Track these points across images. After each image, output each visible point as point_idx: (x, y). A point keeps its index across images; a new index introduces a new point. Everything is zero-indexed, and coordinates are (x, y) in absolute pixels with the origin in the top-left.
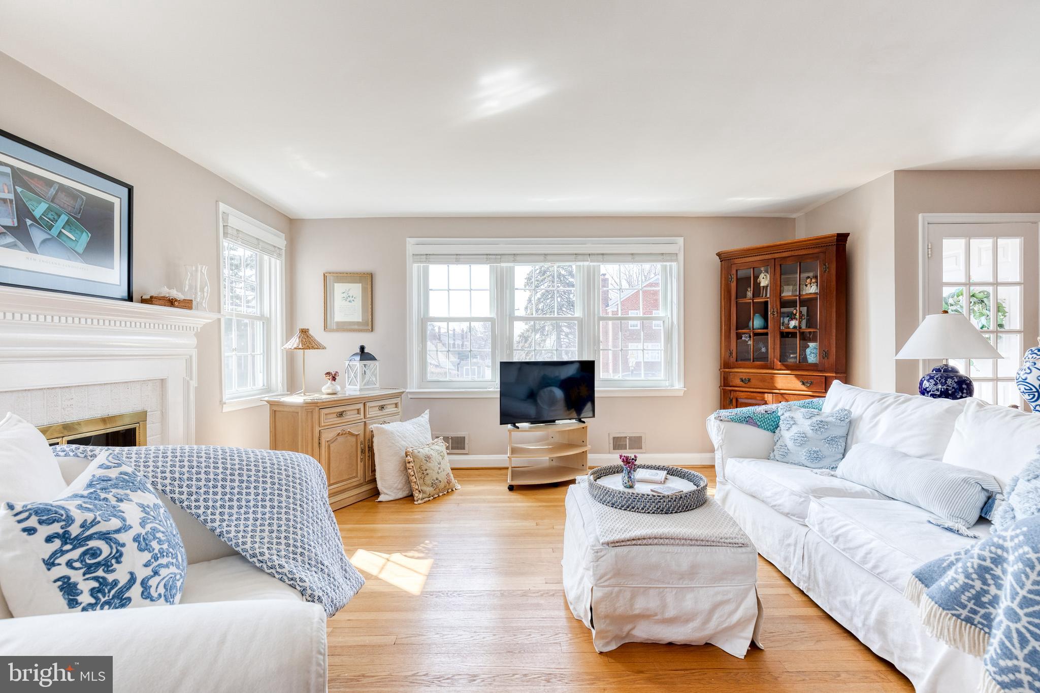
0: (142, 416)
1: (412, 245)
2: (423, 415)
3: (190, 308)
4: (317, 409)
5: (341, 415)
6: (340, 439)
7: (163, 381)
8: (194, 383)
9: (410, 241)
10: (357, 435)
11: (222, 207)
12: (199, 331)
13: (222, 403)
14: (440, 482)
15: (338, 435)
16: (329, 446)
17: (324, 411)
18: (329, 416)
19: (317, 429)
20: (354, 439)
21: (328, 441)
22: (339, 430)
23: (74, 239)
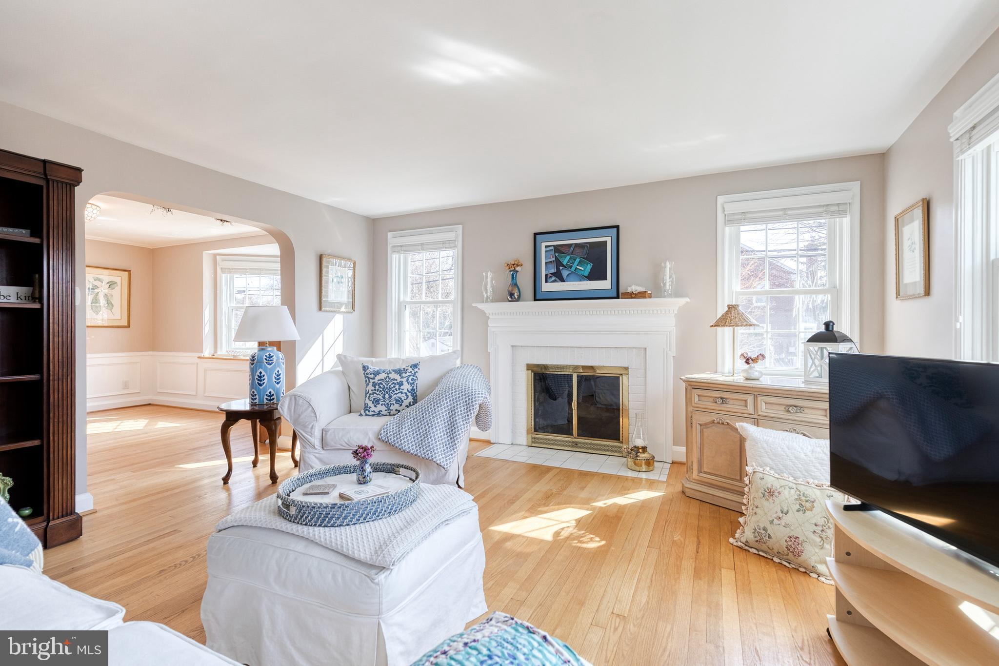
6: (717, 428)
7: (646, 348)
11: (721, 198)
12: (676, 312)
14: (770, 537)
15: (713, 422)
16: (702, 432)
18: (703, 398)
21: (700, 424)
22: (714, 417)
23: (583, 269)
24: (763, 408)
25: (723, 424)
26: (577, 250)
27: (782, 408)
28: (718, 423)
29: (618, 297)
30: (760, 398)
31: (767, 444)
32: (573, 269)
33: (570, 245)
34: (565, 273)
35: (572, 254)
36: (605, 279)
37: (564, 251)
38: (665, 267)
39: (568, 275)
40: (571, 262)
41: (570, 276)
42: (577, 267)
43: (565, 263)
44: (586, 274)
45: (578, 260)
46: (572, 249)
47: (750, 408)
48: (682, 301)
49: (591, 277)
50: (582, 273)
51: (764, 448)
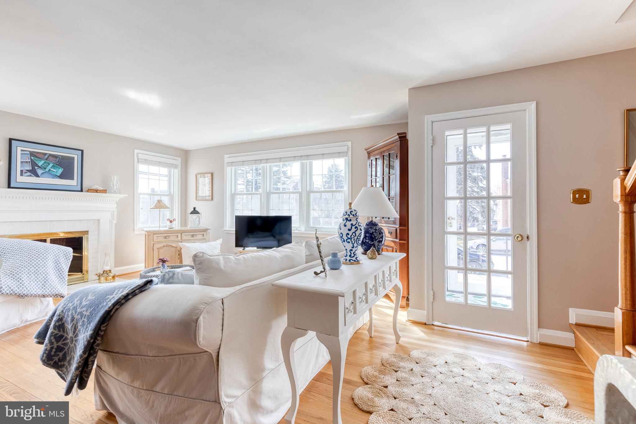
0: (86, 232)
1: (227, 158)
2: (217, 241)
3: (106, 193)
4: (152, 234)
5: (165, 237)
6: (165, 248)
7: (99, 220)
8: (115, 222)
9: (226, 156)
10: (176, 247)
11: (136, 151)
12: (117, 201)
13: (134, 230)
15: (164, 246)
16: (159, 251)
17: (155, 235)
18: (158, 238)
19: (152, 243)
20: (174, 249)
21: (158, 248)
22: (164, 244)
23: (56, 171)
24: (184, 238)
25: (168, 246)
26: (51, 158)
27: (190, 236)
28: (166, 246)
29: (82, 191)
30: (183, 234)
31: (193, 247)
32: (47, 170)
33: (45, 154)
34: (40, 172)
35: (46, 160)
36: (73, 179)
37: (40, 157)
38: (114, 178)
39: (42, 173)
40: (45, 165)
41: (44, 174)
42: (51, 169)
43: (40, 164)
44: (58, 174)
45: (51, 165)
46: (46, 157)
47: (179, 238)
48: (122, 196)
49: (61, 177)
50: (53, 173)
51: (192, 249)
